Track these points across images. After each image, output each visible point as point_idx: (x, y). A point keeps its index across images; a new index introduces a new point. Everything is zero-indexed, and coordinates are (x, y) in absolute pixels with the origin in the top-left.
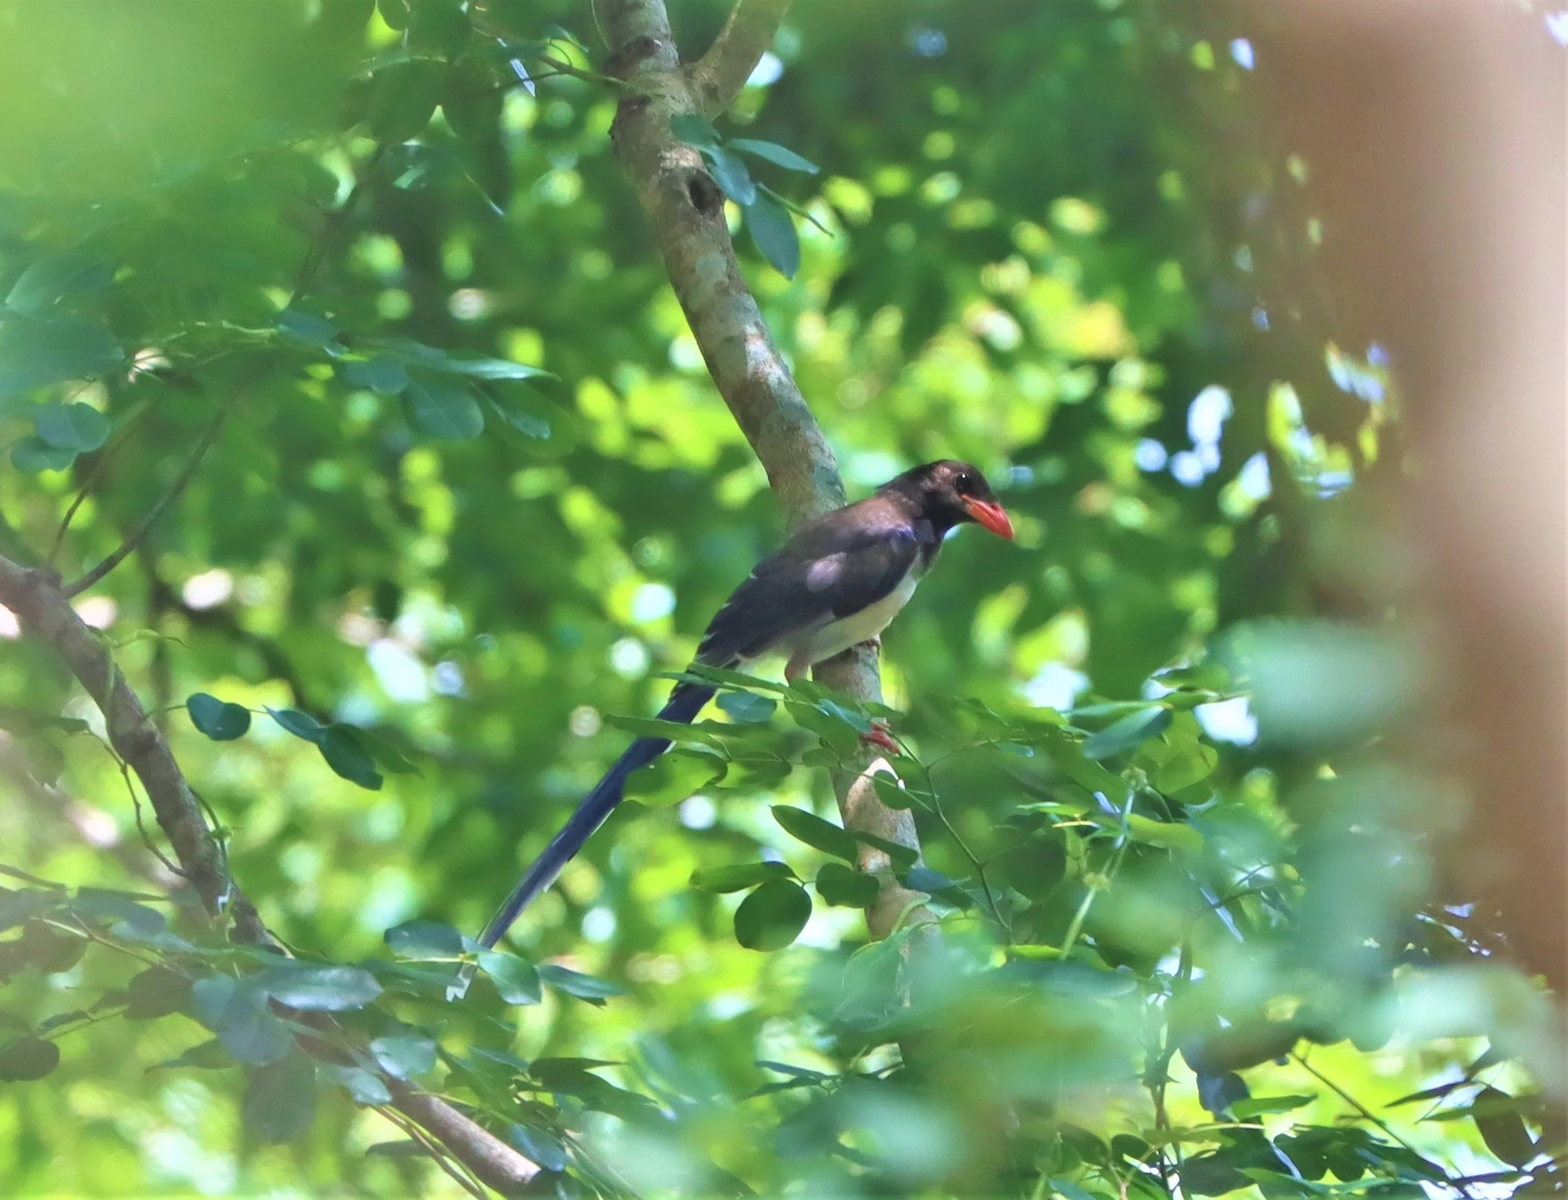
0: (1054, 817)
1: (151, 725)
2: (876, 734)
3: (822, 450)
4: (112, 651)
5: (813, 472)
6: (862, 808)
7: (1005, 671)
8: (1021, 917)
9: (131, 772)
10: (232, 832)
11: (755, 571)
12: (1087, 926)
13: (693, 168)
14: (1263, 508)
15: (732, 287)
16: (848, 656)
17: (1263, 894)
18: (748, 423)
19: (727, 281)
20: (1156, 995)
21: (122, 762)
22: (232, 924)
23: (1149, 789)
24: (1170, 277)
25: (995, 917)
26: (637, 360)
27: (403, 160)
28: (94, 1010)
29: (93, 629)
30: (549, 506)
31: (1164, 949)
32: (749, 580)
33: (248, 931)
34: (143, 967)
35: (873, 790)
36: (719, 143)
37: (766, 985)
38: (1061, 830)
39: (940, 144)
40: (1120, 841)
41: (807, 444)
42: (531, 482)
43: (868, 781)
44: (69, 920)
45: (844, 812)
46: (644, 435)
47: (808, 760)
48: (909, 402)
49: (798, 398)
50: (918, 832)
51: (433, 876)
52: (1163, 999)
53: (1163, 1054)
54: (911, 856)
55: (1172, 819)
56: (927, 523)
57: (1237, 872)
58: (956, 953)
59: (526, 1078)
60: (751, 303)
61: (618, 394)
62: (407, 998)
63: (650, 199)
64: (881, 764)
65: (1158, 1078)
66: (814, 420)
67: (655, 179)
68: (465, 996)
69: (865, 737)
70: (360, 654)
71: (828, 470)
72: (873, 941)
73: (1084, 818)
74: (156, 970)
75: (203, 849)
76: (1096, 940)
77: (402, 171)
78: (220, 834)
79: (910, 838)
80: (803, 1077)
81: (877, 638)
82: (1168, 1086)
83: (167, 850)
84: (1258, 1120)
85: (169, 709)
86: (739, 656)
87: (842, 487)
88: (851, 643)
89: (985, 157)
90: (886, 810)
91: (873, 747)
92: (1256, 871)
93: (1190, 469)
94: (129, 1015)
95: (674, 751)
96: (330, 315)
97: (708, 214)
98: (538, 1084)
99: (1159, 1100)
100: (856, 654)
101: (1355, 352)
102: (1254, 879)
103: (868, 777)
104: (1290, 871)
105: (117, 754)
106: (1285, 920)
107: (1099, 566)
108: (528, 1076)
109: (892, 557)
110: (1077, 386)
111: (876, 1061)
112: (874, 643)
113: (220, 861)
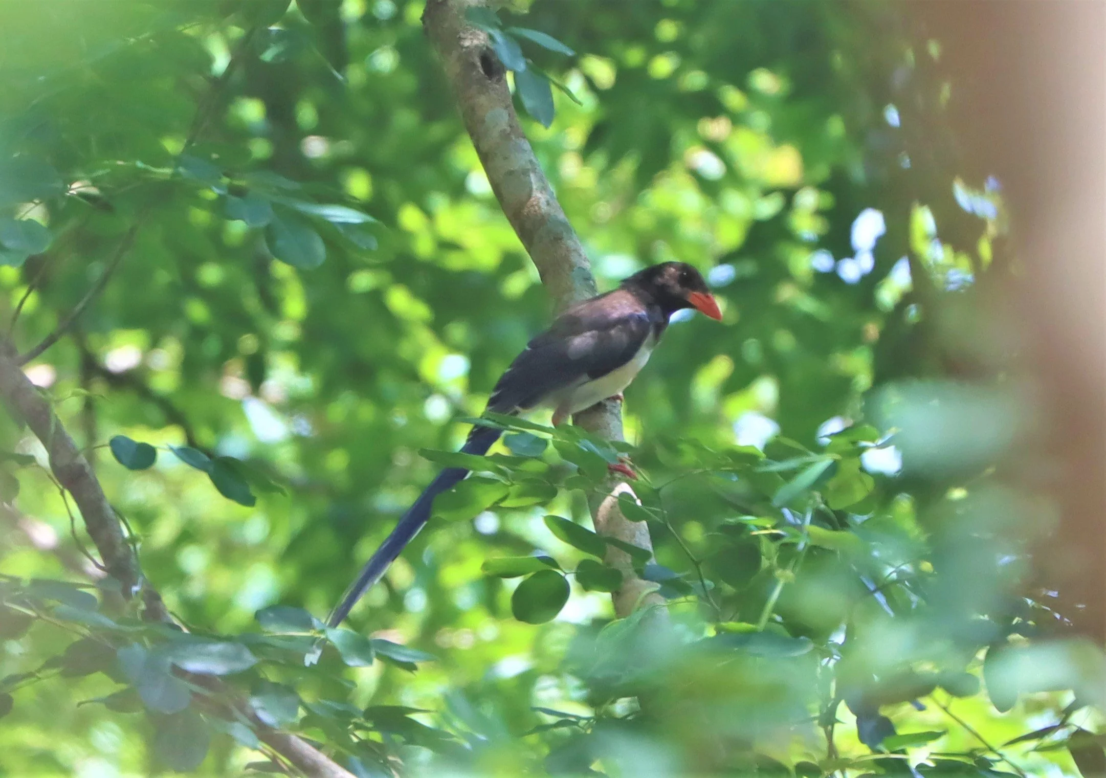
0: (753, 527)
1: (82, 459)
2: (620, 466)
3: (580, 255)
4: (53, 405)
5: (573, 271)
6: (610, 520)
7: (715, 419)
8: (727, 602)
9: (67, 494)
10: (142, 538)
11: (531, 344)
12: (777, 609)
13: (484, 45)
14: (906, 299)
15: (513, 133)
16: (599, 407)
17: (907, 583)
18: (525, 233)
19: (509, 129)
20: (828, 658)
21: (61, 487)
22: (143, 607)
23: (822, 506)
24: (836, 127)
25: (707, 600)
26: (441, 189)
27: (267, 40)
28: (39, 671)
29: (38, 388)
30: (376, 297)
31: (833, 626)
32: (525, 351)
33: (154, 611)
34: (77, 638)
35: (618, 507)
36: (502, 28)
37: (537, 650)
38: (757, 537)
39: (668, 30)
40: (801, 546)
41: (568, 250)
42: (363, 281)
43: (615, 500)
44: (23, 604)
45: (596, 523)
46: (448, 246)
47: (570, 486)
48: (642, 218)
49: (561, 216)
50: (651, 538)
51: (291, 572)
52: (832, 662)
53: (832, 702)
54: (646, 555)
55: (839, 527)
56: (658, 308)
57: (888, 566)
58: (679, 627)
59: (360, 720)
60: (527, 146)
61: (428, 214)
62: (274, 663)
63: (451, 68)
64: (624, 487)
65: (829, 720)
66: (573, 232)
67: (455, 54)
68: (318, 662)
69: (612, 467)
70: (237, 405)
71: (584, 269)
72: (618, 618)
73: (774, 528)
74: (86, 641)
75: (120, 551)
76: (783, 618)
77: (266, 48)
78: (133, 540)
79: (645, 542)
80: (565, 720)
81: (621, 394)
82: (837, 726)
83: (94, 552)
84: (903, 752)
85: (95, 448)
86: (518, 408)
87: (594, 282)
88: (601, 398)
89: (700, 39)
90: (628, 522)
91: (618, 475)
92: (900, 566)
93: (851, 271)
94: (65, 675)
95: (470, 479)
96: (215, 156)
97: (495, 79)
98: (369, 725)
99: (830, 735)
100: (605, 406)
101: (975, 183)
102: (900, 573)
103: (614, 497)
104: (927, 566)
105: (56, 481)
106: (924, 603)
107: (784, 341)
108: (362, 719)
109: (631, 334)
110: (768, 208)
111: (621, 707)
112: (618, 397)
113: (133, 561)
